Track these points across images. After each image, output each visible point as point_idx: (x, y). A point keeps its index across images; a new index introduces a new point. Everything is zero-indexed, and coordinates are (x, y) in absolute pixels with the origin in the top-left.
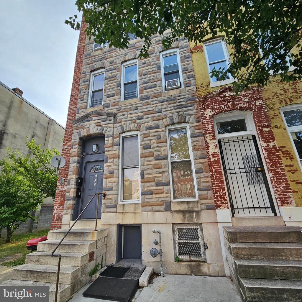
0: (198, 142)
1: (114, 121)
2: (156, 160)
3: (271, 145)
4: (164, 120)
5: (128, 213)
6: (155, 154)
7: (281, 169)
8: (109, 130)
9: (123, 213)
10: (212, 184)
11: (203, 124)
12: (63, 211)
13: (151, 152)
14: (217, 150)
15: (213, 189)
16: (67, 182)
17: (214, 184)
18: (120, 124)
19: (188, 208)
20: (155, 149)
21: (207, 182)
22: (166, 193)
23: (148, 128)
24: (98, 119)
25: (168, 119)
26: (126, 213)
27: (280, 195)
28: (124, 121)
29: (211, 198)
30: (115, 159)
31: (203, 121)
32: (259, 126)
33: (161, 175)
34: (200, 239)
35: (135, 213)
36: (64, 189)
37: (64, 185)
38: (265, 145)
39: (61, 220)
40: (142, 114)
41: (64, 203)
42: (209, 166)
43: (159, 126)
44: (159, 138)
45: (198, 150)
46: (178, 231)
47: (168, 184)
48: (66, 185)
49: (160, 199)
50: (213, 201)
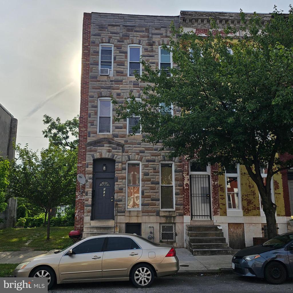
0: (179, 176)
1: (122, 151)
2: (152, 184)
3: (216, 183)
4: (159, 157)
5: (133, 216)
6: (152, 179)
7: (218, 197)
8: (119, 157)
9: (130, 216)
10: (183, 202)
11: (183, 164)
12: (84, 214)
13: (149, 178)
14: (188, 183)
15: (184, 204)
16: (84, 193)
17: (185, 202)
18: (127, 154)
19: (169, 214)
20: (152, 177)
21: (181, 200)
22: (157, 206)
23: (148, 161)
24: (109, 147)
25: (161, 156)
26: (132, 216)
27: (214, 210)
28: (130, 152)
29: (182, 210)
30: (123, 180)
31: (183, 162)
32: (212, 171)
33: (155, 194)
34: (173, 231)
35: (138, 216)
36: (82, 198)
37: (82, 195)
38: (213, 183)
39: (83, 220)
40: (143, 149)
41: (84, 208)
42: (183, 191)
43: (155, 160)
44: (155, 169)
45: (178, 181)
46: (162, 227)
47: (159, 200)
48: (84, 196)
49: (154, 209)
50: (183, 211)
